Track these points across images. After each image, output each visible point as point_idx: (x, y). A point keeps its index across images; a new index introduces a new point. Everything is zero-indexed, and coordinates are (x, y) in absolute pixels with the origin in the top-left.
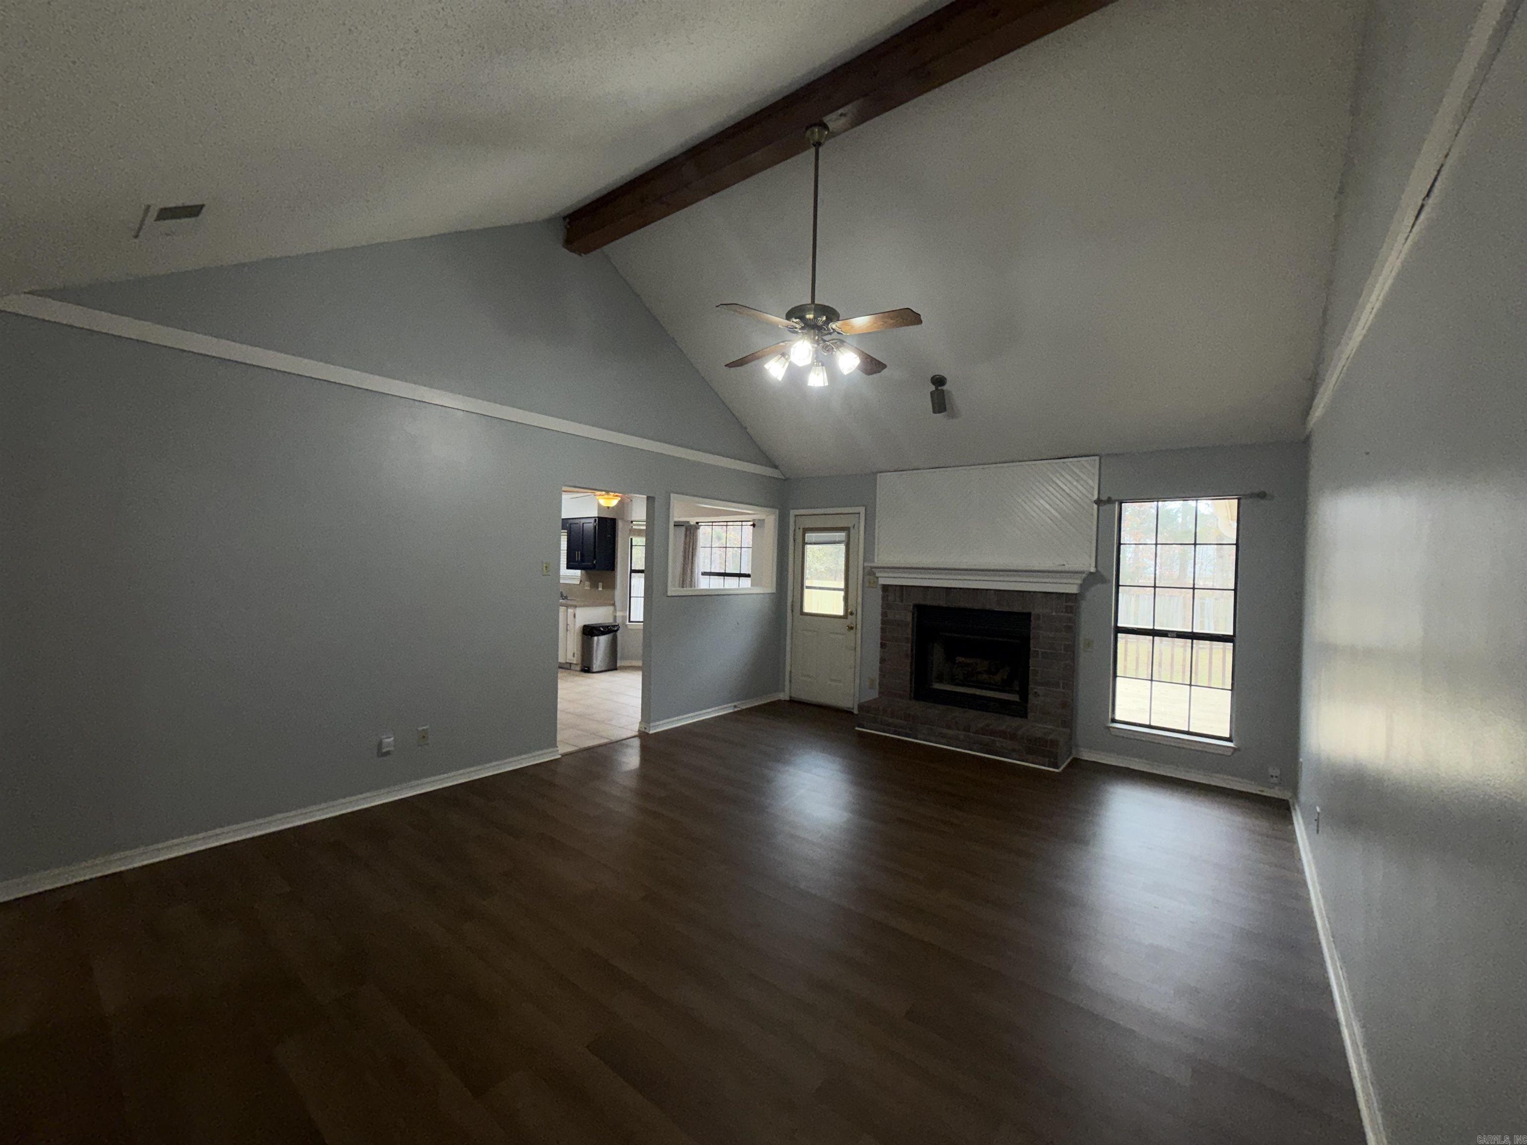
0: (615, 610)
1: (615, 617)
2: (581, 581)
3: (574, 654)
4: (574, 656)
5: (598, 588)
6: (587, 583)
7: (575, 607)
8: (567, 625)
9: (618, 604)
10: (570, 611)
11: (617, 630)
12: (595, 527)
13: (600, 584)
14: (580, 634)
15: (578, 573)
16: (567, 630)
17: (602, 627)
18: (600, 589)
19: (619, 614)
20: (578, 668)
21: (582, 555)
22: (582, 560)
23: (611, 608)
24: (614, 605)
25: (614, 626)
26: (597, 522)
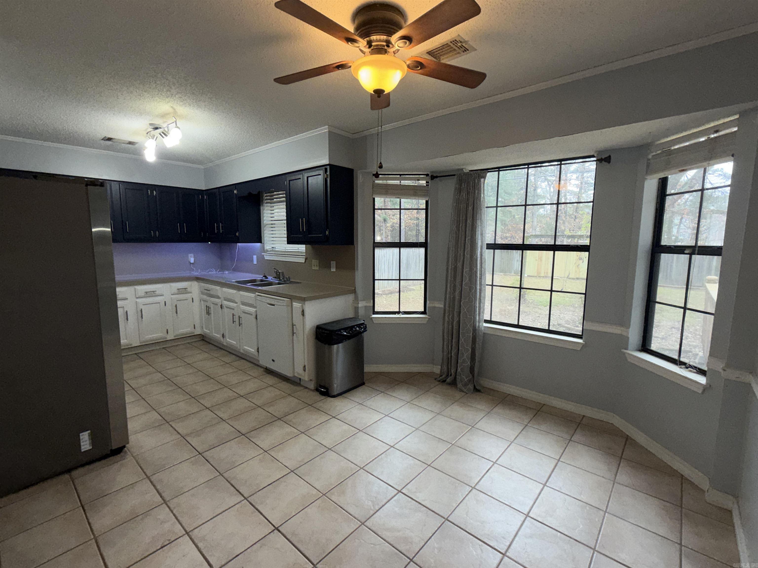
0: (356, 299)
1: (356, 309)
2: (306, 259)
3: (305, 366)
4: (305, 370)
5: (330, 267)
6: (315, 262)
7: (303, 300)
8: (293, 325)
9: (359, 291)
10: (297, 305)
11: (365, 330)
12: (326, 180)
13: (333, 263)
14: (312, 339)
15: (302, 248)
16: (293, 333)
17: (345, 329)
18: (333, 270)
19: (361, 304)
20: (312, 386)
21: (308, 223)
22: (309, 231)
23: (351, 297)
24: (354, 291)
25: (359, 325)
26: (328, 173)
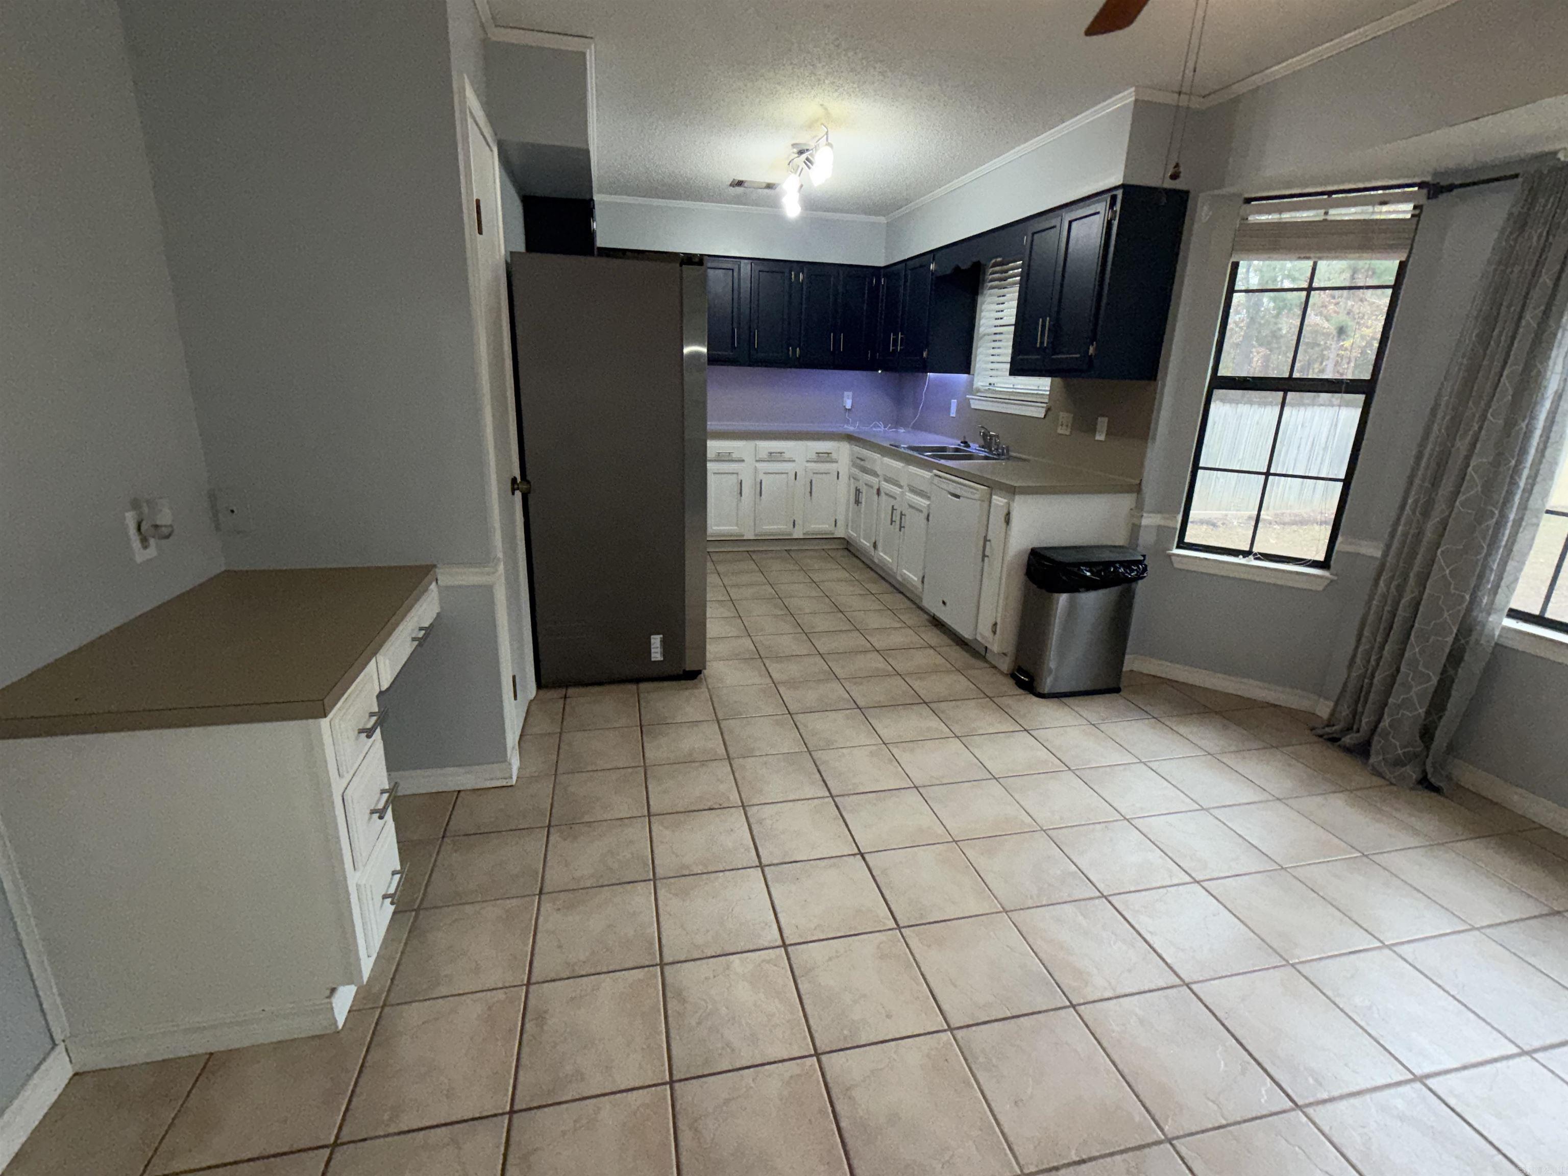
0: (1139, 507)
1: (1135, 530)
2: (1048, 410)
3: (995, 624)
4: (994, 632)
5: (1093, 430)
6: (1065, 417)
7: (1012, 491)
8: (986, 540)
9: (1148, 490)
10: (999, 500)
11: (1139, 577)
12: (1109, 224)
13: (1103, 423)
14: (1019, 578)
15: (1042, 385)
16: (984, 556)
17: (1090, 565)
18: (1101, 437)
19: (1149, 520)
20: (1005, 665)
21: (1056, 330)
22: (1056, 345)
23: (1126, 501)
24: (1137, 489)
25: (1128, 564)
26: (1118, 207)
